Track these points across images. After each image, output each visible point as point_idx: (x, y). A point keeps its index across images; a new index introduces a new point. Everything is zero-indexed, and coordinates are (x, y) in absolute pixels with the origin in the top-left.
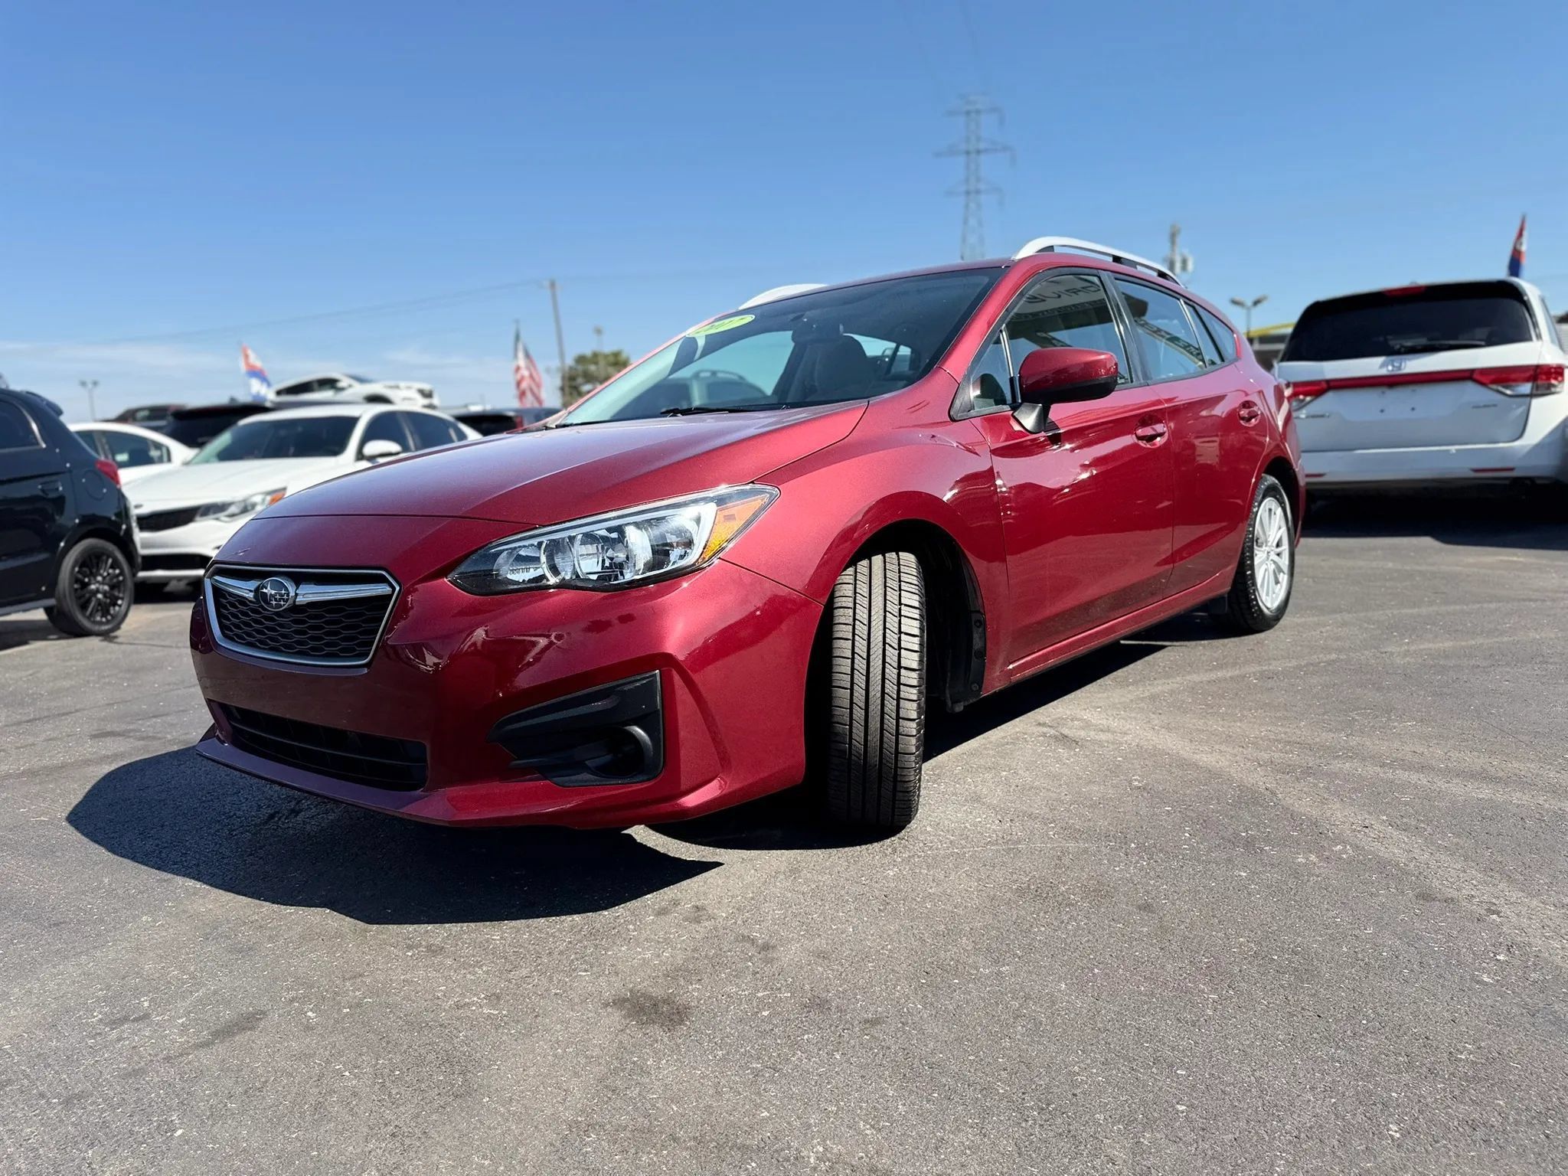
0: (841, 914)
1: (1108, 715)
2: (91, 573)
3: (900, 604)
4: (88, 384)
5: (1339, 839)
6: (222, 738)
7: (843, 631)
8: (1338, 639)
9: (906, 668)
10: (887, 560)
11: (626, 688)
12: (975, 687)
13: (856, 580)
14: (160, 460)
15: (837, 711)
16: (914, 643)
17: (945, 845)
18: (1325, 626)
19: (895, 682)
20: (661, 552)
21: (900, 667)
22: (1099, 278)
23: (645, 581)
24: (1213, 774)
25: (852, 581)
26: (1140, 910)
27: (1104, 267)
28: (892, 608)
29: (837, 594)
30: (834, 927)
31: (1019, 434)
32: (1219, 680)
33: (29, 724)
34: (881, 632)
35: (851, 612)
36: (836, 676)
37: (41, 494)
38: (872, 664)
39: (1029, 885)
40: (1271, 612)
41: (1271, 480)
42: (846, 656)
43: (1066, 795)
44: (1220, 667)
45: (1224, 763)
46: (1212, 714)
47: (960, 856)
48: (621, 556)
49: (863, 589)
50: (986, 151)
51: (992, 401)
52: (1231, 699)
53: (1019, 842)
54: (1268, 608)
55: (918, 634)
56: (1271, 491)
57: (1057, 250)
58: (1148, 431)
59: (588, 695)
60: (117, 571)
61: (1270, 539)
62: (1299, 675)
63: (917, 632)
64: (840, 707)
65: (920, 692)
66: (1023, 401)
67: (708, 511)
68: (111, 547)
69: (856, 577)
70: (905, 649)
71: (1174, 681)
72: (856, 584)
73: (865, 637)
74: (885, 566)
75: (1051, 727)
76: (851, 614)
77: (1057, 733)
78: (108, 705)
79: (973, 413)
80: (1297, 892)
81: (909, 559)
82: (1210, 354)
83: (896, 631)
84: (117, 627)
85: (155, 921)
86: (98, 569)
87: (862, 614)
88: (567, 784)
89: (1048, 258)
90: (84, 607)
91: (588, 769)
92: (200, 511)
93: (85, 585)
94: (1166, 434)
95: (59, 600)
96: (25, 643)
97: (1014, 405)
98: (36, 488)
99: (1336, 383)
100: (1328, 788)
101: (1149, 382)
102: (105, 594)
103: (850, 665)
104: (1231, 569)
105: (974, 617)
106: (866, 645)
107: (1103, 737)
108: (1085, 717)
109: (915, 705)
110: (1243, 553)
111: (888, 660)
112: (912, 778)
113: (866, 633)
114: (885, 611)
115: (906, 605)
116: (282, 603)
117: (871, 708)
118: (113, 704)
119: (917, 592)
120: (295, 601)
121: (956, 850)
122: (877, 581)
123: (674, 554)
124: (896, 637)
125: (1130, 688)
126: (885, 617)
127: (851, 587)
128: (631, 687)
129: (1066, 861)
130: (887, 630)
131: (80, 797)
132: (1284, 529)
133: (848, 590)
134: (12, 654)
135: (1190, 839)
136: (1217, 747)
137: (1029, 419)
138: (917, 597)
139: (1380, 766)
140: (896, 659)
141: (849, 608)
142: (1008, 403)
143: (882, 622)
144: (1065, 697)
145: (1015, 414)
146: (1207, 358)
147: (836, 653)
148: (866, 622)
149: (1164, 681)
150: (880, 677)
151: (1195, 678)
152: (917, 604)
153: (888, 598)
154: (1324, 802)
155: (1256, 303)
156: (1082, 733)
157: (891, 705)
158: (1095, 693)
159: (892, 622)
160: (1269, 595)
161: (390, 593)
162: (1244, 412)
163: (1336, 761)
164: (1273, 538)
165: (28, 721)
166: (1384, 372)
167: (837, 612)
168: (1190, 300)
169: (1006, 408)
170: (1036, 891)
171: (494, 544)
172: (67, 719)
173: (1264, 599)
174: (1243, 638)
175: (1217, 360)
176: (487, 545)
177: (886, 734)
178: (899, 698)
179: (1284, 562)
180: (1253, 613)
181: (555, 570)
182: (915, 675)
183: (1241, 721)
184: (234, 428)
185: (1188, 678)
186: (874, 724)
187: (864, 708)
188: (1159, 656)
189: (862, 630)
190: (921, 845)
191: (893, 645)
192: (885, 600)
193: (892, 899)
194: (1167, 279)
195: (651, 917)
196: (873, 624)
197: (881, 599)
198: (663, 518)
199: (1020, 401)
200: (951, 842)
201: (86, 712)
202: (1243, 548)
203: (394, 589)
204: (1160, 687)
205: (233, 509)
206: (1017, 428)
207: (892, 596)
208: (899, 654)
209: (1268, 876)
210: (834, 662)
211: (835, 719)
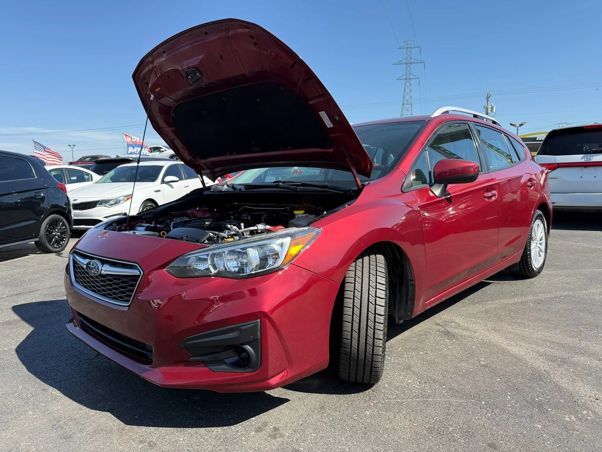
0: (343, 439)
1: (467, 320)
2: (54, 228)
3: (376, 282)
4: (72, 146)
5: (585, 407)
6: (76, 324)
7: (348, 294)
8: (567, 283)
9: (378, 314)
10: (371, 259)
11: (244, 328)
12: (409, 314)
13: (356, 269)
14: (88, 180)
15: (345, 333)
16: (382, 302)
17: (394, 397)
18: (560, 276)
19: (373, 321)
20: (264, 260)
21: (375, 314)
22: (468, 125)
23: (256, 275)
24: (519, 360)
25: (354, 270)
26: (490, 447)
27: (470, 120)
28: (373, 284)
29: (347, 276)
30: (340, 447)
31: (433, 198)
32: (515, 304)
33: (16, 296)
34: (367, 296)
35: (353, 285)
36: (345, 316)
37: (34, 196)
38: (362, 311)
39: (434, 425)
40: (537, 269)
41: (539, 212)
42: (350, 307)
43: (450, 368)
44: (516, 296)
45: (522, 353)
46: (515, 323)
47: (401, 404)
48: (245, 261)
49: (359, 274)
50: (414, 63)
51: (420, 182)
52: (522, 314)
53: (428, 397)
54: (535, 267)
55: (385, 298)
56: (539, 217)
57: (450, 112)
58: (490, 194)
59: (227, 329)
60: (64, 227)
61: (538, 237)
62: (552, 303)
63: (383, 296)
64: (347, 331)
65: (384, 326)
66: (435, 183)
67: (287, 240)
68: (62, 218)
69: (356, 267)
70: (378, 305)
71: (495, 302)
72: (356, 271)
73: (359, 298)
74: (370, 262)
75: (441, 326)
76: (353, 286)
77: (444, 330)
78: (49, 288)
79: (412, 188)
80: (568, 441)
81: (381, 258)
82: (515, 158)
83: (374, 296)
84: (63, 249)
85: (34, 415)
86: (56, 226)
87: (358, 286)
88: (215, 370)
89: (447, 116)
90: (50, 241)
91: (226, 364)
92: (99, 202)
93: (51, 233)
94: (497, 195)
95: (40, 239)
96: (28, 255)
97: (431, 184)
98: (32, 194)
99: (561, 165)
100: (574, 372)
101: (489, 171)
102: (59, 236)
103: (352, 311)
104: (521, 252)
105: (410, 283)
106: (359, 302)
107: (466, 333)
108: (457, 321)
109: (382, 332)
110: (526, 244)
111: (370, 310)
112: (380, 366)
113: (360, 296)
114: (369, 286)
115: (379, 283)
116: (96, 272)
117: (361, 332)
118: (51, 287)
119: (384, 276)
120: (101, 273)
121: (399, 400)
122: (366, 270)
123: (270, 262)
124: (374, 299)
125: (476, 305)
126: (369, 288)
127: (354, 273)
128: (246, 327)
129: (452, 410)
130: (370, 295)
131: (24, 338)
132: (544, 232)
133: (352, 274)
134: (20, 260)
135: (511, 400)
136: (518, 342)
137: (437, 191)
138: (384, 279)
139: (599, 361)
140: (374, 310)
141: (352, 283)
142: (427, 183)
143: (367, 291)
144: (447, 309)
145: (431, 189)
146: (514, 160)
147: (345, 305)
148: (360, 291)
149: (491, 302)
150: (366, 318)
151: (505, 301)
152: (384, 283)
153: (371, 279)
154: (574, 381)
155: (521, 125)
156: (456, 331)
157: (370, 332)
158: (461, 307)
159: (372, 291)
160: (536, 262)
161: (139, 274)
162: (529, 184)
163: (576, 356)
164: (538, 238)
165: (16, 295)
166: (583, 161)
167: (346, 285)
168: (506, 134)
169: (427, 186)
170: (438, 430)
171: (187, 254)
172: (31, 295)
173: (534, 264)
174: (524, 280)
175: (517, 160)
176: (183, 254)
177: (368, 345)
178: (374, 329)
179: (543, 247)
180: (530, 270)
181: (215, 267)
182: (382, 318)
183: (528, 328)
184: (115, 169)
185: (502, 301)
186: (363, 340)
187: (358, 332)
188: (488, 288)
189: (358, 294)
190: (383, 395)
191: (373, 303)
192: (369, 280)
193: (368, 430)
194: (496, 124)
195: (253, 433)
196: (363, 292)
197: (367, 279)
198: (266, 244)
199: (433, 182)
200: (397, 395)
201: (39, 291)
202: (527, 242)
203: (141, 273)
204: (489, 306)
205: (111, 202)
206: (432, 194)
207: (373, 278)
208: (375, 307)
209: (552, 429)
210: (344, 310)
211: (344, 337)
